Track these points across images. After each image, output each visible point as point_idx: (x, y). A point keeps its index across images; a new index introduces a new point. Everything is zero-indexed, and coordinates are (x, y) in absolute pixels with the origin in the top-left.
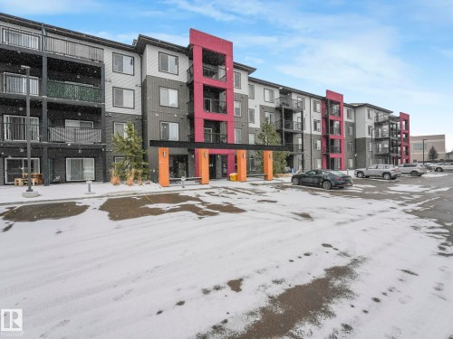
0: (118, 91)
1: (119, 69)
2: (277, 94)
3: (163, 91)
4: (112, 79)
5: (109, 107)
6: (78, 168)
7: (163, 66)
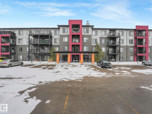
0: (55, 39)
1: (55, 34)
2: (108, 32)
3: (64, 38)
4: (54, 37)
5: (53, 44)
6: (47, 58)
7: (64, 32)
